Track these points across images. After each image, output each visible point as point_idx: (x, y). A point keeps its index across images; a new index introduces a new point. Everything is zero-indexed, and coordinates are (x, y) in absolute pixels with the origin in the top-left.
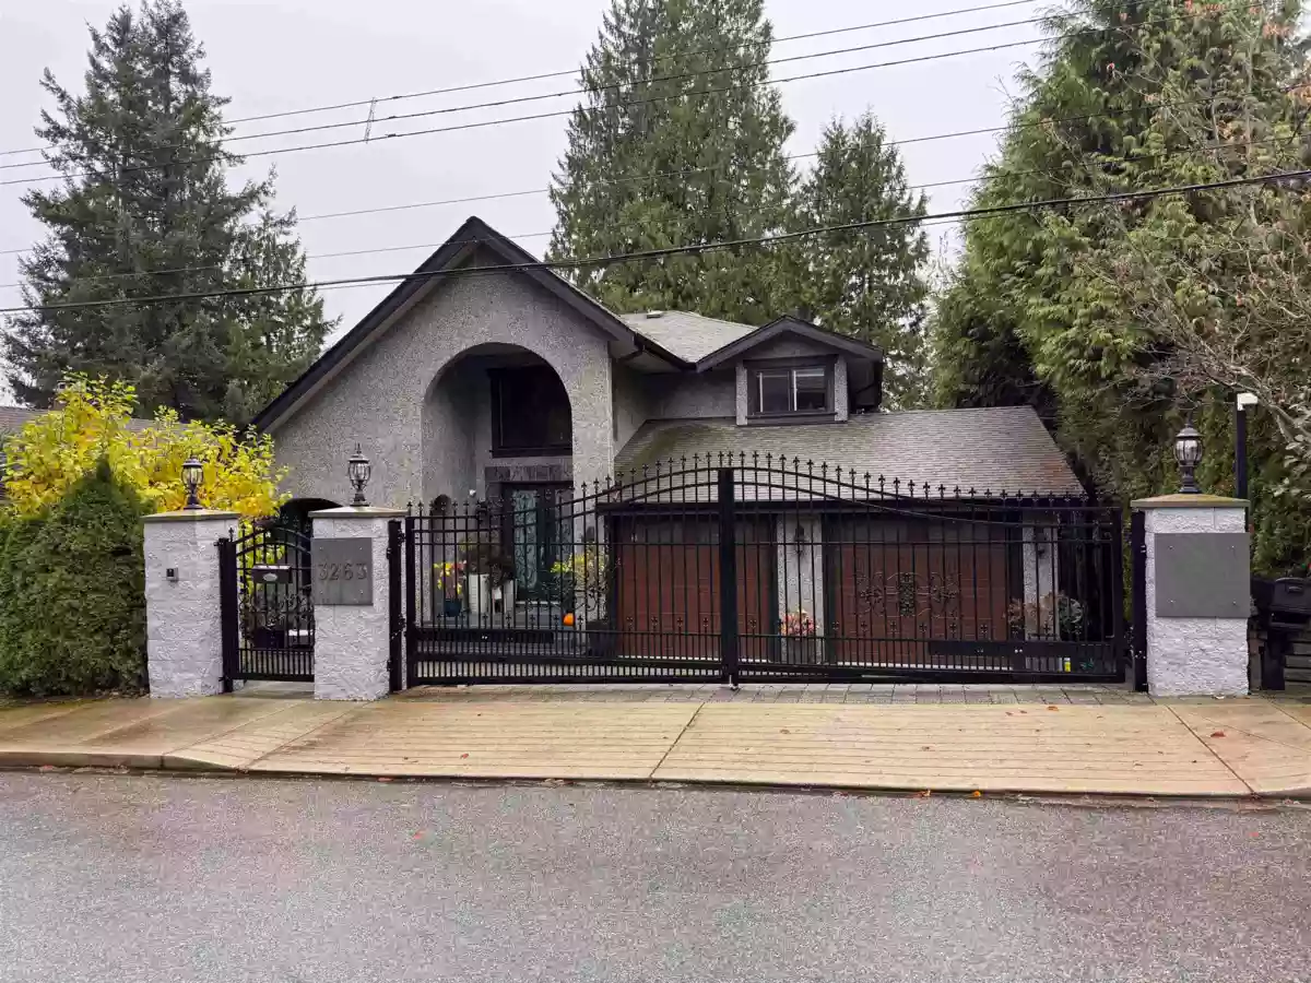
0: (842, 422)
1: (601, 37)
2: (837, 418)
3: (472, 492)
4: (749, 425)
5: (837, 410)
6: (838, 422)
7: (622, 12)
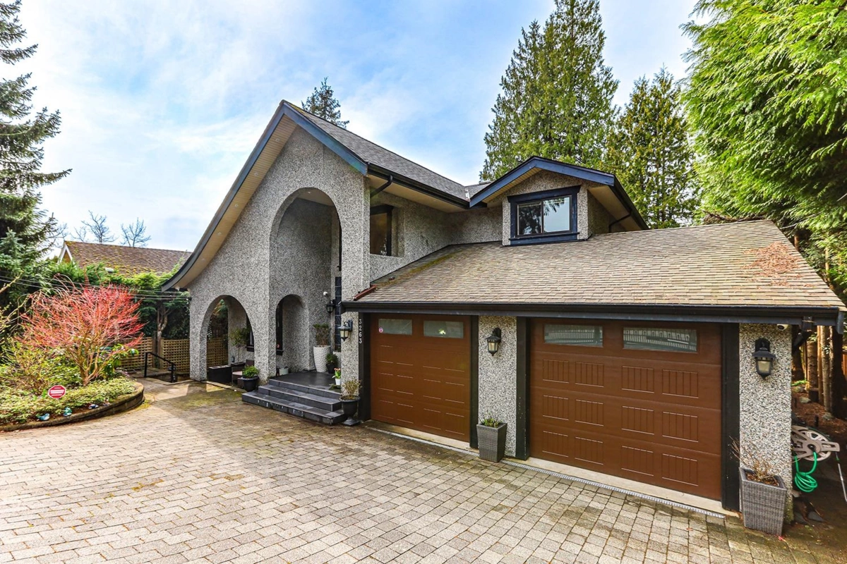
0: (583, 240)
1: (512, 61)
2: (579, 237)
3: (325, 293)
4: (511, 245)
5: (579, 230)
6: (580, 241)
7: (524, 47)
